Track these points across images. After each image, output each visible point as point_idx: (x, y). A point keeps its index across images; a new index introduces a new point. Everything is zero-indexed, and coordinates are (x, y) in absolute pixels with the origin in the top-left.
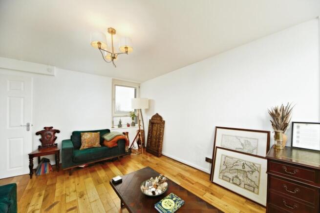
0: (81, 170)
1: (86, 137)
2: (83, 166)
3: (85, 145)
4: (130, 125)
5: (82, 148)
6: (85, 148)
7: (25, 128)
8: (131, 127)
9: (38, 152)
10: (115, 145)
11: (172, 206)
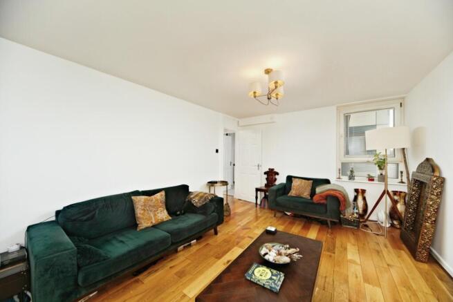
0: (286, 217)
1: (295, 183)
2: (289, 214)
3: (293, 193)
4: (376, 179)
5: (290, 194)
6: (293, 195)
7: (257, 167)
8: (376, 182)
9: (264, 188)
10: (322, 202)
11: (260, 277)
